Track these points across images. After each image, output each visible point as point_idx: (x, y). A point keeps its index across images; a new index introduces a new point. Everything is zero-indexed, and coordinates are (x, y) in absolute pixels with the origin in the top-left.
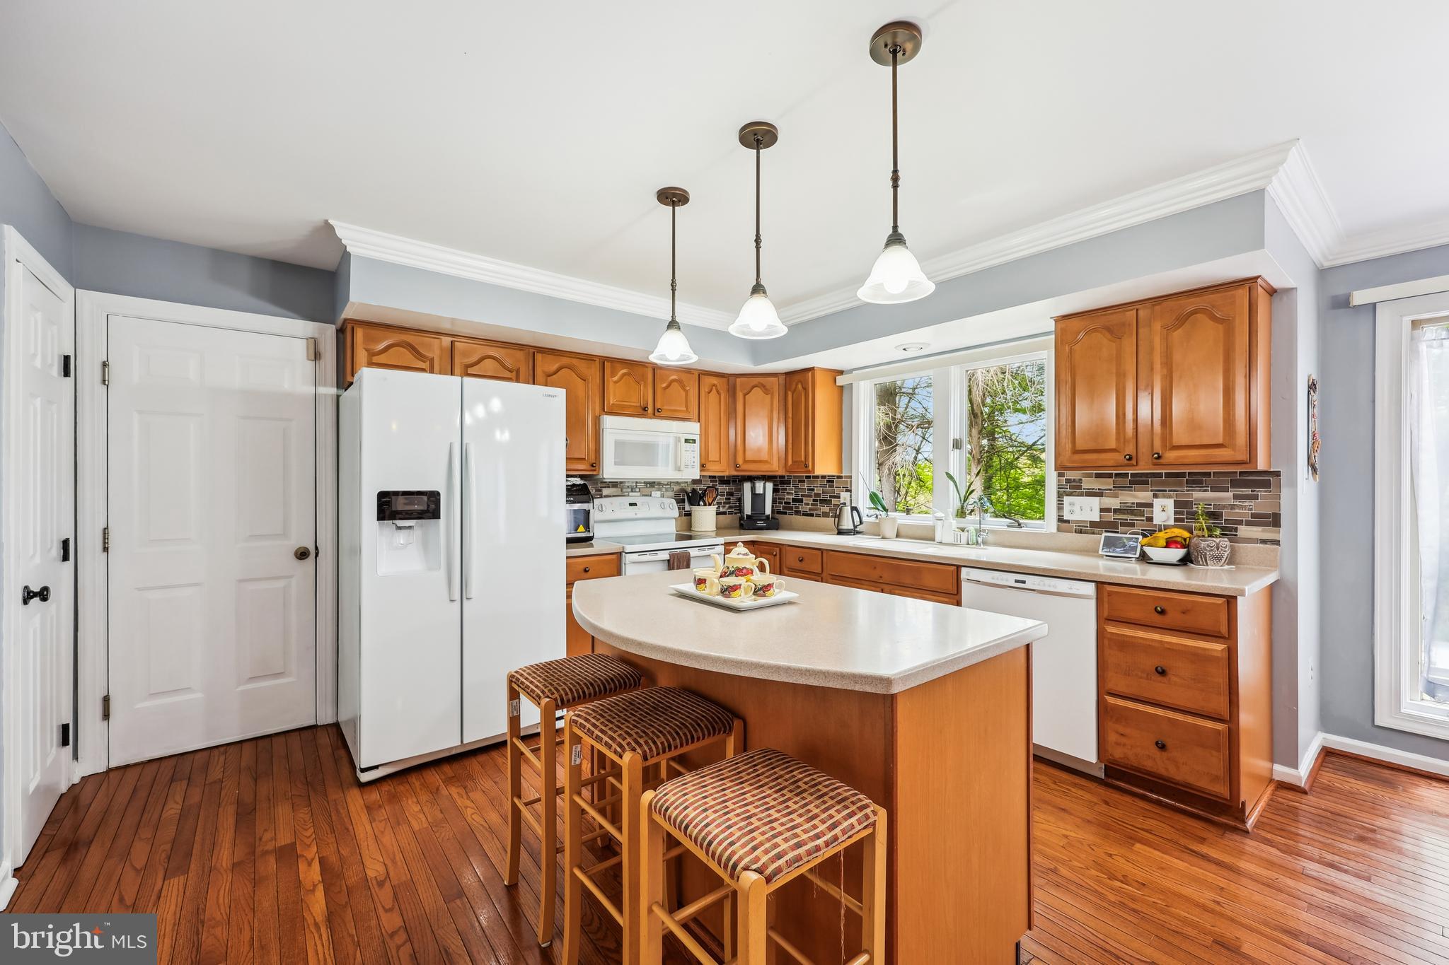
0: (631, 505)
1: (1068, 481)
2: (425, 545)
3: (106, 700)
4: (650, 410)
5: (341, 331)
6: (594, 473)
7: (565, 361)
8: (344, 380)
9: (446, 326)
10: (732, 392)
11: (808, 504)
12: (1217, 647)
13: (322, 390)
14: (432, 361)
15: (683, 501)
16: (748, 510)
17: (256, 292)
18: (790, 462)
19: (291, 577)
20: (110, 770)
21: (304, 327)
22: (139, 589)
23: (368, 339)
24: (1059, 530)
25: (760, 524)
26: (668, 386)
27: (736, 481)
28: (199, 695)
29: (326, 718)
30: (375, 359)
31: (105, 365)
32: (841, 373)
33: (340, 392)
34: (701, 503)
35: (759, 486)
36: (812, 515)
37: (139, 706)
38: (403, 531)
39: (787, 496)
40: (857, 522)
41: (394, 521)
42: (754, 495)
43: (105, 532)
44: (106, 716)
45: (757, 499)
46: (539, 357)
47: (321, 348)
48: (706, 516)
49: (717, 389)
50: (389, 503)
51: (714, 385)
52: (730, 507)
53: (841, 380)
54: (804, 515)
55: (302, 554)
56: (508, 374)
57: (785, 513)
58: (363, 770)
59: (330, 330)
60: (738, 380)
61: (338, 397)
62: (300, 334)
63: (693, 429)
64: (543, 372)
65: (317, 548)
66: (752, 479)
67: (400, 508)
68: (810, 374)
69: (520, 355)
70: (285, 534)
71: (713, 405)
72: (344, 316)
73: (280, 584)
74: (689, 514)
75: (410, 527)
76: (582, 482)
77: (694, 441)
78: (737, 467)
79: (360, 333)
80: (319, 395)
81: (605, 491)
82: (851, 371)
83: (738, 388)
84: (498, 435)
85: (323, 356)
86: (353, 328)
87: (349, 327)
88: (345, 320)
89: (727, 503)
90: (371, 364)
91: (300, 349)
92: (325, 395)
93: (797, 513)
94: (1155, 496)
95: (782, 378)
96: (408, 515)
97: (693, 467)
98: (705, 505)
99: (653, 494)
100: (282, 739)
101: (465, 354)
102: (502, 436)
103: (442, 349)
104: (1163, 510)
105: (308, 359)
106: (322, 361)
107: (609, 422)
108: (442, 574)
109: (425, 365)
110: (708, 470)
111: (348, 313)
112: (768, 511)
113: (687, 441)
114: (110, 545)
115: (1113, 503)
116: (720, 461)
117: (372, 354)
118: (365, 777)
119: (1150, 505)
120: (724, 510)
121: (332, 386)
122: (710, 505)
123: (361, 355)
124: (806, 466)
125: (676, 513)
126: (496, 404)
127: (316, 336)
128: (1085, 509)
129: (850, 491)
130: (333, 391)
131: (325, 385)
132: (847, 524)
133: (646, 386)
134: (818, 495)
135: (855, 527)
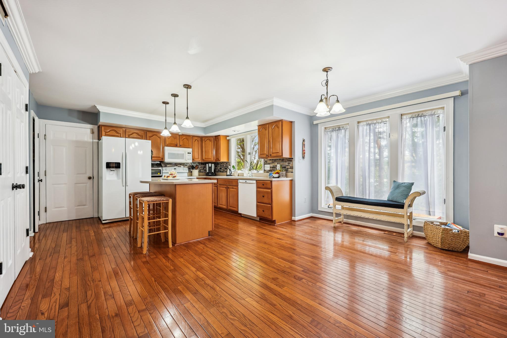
0: (174, 169)
1: (265, 161)
2: (117, 174)
3: (46, 208)
4: (178, 145)
5: (99, 127)
6: (163, 160)
7: (155, 133)
8: (99, 139)
9: (124, 126)
10: (202, 141)
11: (222, 169)
12: (270, 190)
13: (94, 141)
14: (120, 134)
15: (190, 169)
16: (207, 171)
17: (79, 118)
18: (216, 159)
19: (87, 183)
20: (46, 223)
21: (90, 126)
22: (53, 184)
23: (105, 129)
24: (264, 172)
25: (210, 174)
26: (183, 139)
27: (204, 164)
28: (66, 208)
29: (96, 216)
30: (107, 134)
31: (45, 135)
32: (228, 136)
33: (99, 141)
34: (194, 169)
35: (210, 165)
36: (223, 172)
37: (53, 210)
38: (112, 171)
39: (219, 168)
40: (230, 173)
41: (110, 169)
42: (209, 167)
43: (45, 171)
44: (46, 211)
45: (210, 168)
46: (148, 133)
47: (94, 131)
48: (196, 172)
49: (197, 140)
50: (109, 165)
51: (196, 139)
52: (204, 171)
53: (228, 138)
54: (222, 172)
55: (90, 178)
56: (140, 137)
57: (218, 172)
58: (103, 220)
59: (96, 127)
60: (203, 138)
61: (98, 142)
62: (89, 128)
63: (190, 150)
64: (149, 136)
65: (93, 177)
66: (208, 163)
67: (111, 166)
68: (219, 137)
69: (143, 132)
70: (86, 173)
71: (197, 145)
72: (99, 124)
73: (85, 184)
74: (191, 172)
75: (114, 170)
76: (160, 163)
77: (190, 153)
78: (203, 160)
79: (103, 128)
80: (94, 142)
81: (168, 166)
82: (230, 136)
83: (203, 140)
84: (139, 152)
85: (94, 133)
86: (101, 127)
87: (100, 126)
88: (100, 125)
89: (203, 169)
90: (106, 135)
91: (89, 131)
92: (95, 142)
93: (221, 172)
94: (277, 164)
95: (214, 137)
96: (113, 167)
97: (190, 160)
98: (195, 169)
99: (181, 166)
100: (85, 220)
101: (129, 132)
102: (140, 153)
103: (123, 131)
104: (278, 167)
105: (91, 133)
106: (94, 134)
107: (166, 148)
108: (121, 180)
109: (119, 135)
110: (195, 161)
111: (100, 124)
112: (213, 171)
113: (188, 153)
114: (47, 174)
115: (272, 165)
116: (198, 158)
117: (106, 132)
118: (103, 222)
119: (277, 166)
120: (202, 171)
121: (97, 140)
122: (196, 169)
123: (103, 133)
124: (219, 159)
125: (187, 171)
126: (137, 144)
127: (93, 128)
128: (268, 167)
129: (230, 166)
130: (97, 141)
131: (95, 139)
132: (228, 173)
133: (177, 140)
134: (224, 167)
135: (230, 174)
